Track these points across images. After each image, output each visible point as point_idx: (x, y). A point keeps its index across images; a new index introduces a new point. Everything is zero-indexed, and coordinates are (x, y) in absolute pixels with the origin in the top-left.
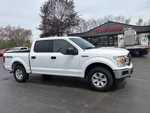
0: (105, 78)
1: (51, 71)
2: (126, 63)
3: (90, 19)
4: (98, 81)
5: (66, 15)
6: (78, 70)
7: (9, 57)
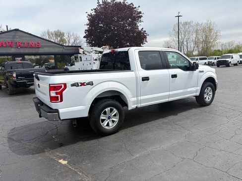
1: (169, 96)
7: (83, 84)
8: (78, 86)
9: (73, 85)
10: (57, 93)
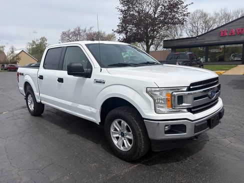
0: (131, 133)
2: (184, 104)
3: (218, 11)
4: (120, 136)
5: (163, 6)
6: (91, 108)
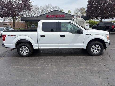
7: (12, 36)
8: (10, 36)
9: (8, 36)
10: (3, 38)
